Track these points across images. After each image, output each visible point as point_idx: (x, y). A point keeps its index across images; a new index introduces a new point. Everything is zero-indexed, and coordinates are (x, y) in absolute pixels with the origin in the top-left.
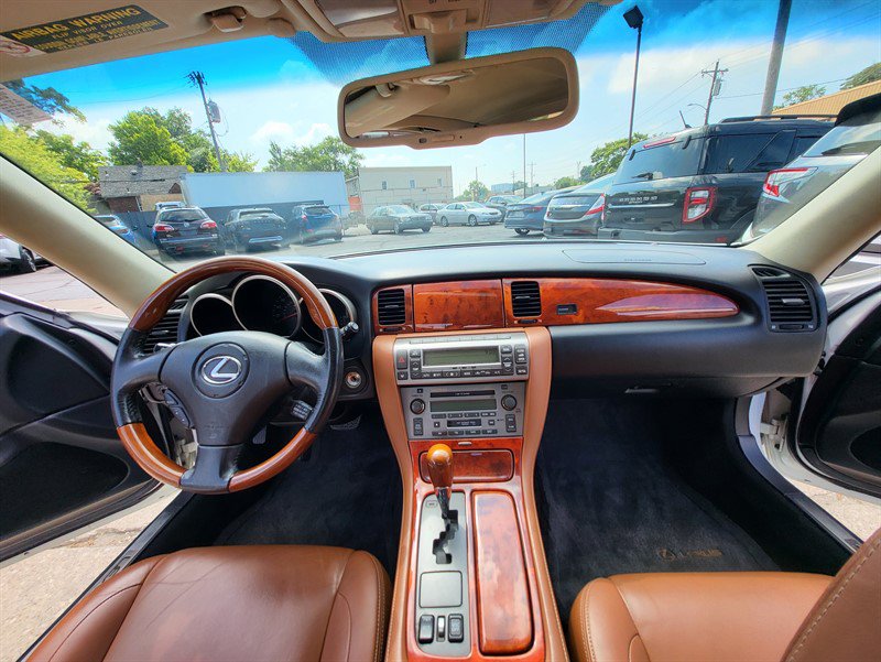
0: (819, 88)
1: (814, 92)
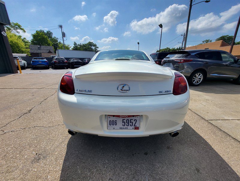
0: (210, 40)
1: (209, 41)
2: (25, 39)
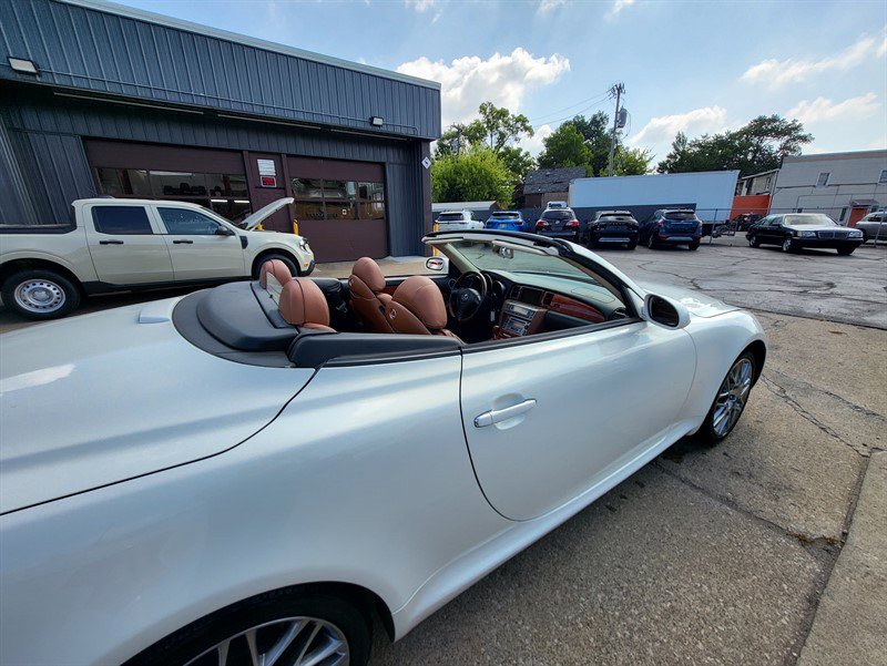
2: (527, 154)
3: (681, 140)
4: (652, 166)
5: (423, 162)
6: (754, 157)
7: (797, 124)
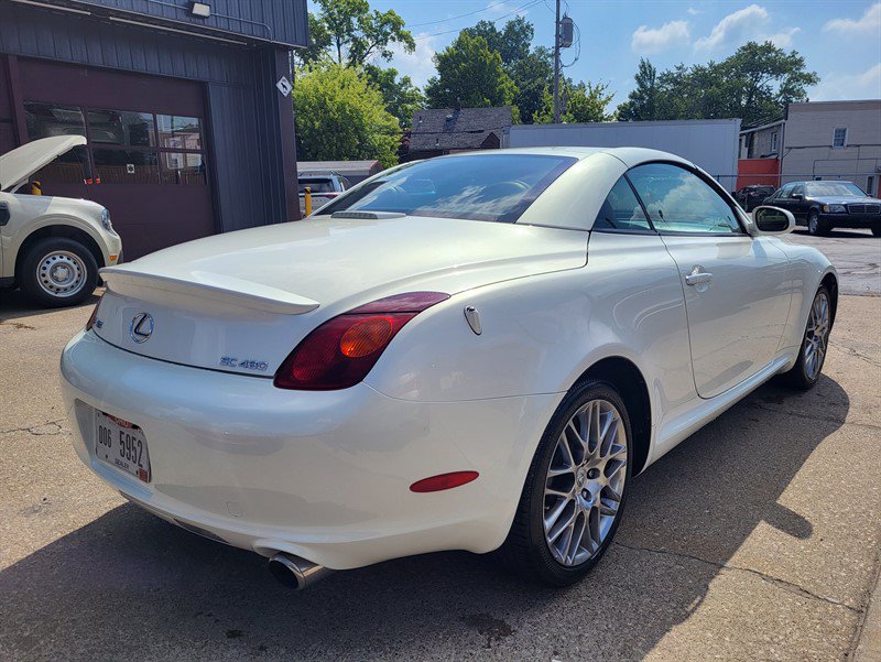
2: (406, 81)
3: (646, 72)
4: (610, 110)
5: (279, 85)
6: (749, 101)
7: (798, 57)
